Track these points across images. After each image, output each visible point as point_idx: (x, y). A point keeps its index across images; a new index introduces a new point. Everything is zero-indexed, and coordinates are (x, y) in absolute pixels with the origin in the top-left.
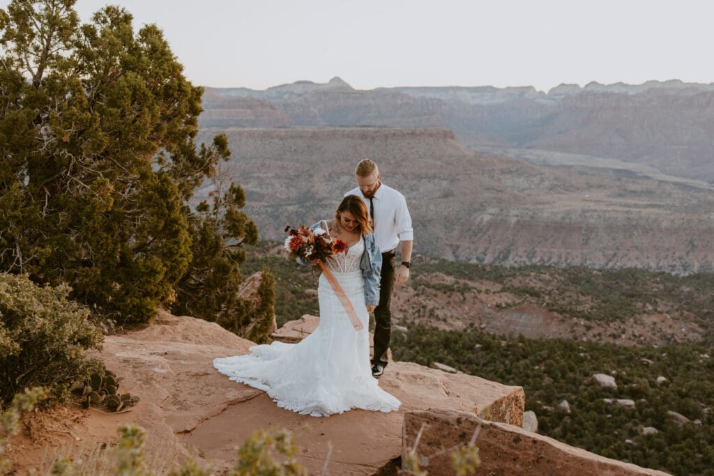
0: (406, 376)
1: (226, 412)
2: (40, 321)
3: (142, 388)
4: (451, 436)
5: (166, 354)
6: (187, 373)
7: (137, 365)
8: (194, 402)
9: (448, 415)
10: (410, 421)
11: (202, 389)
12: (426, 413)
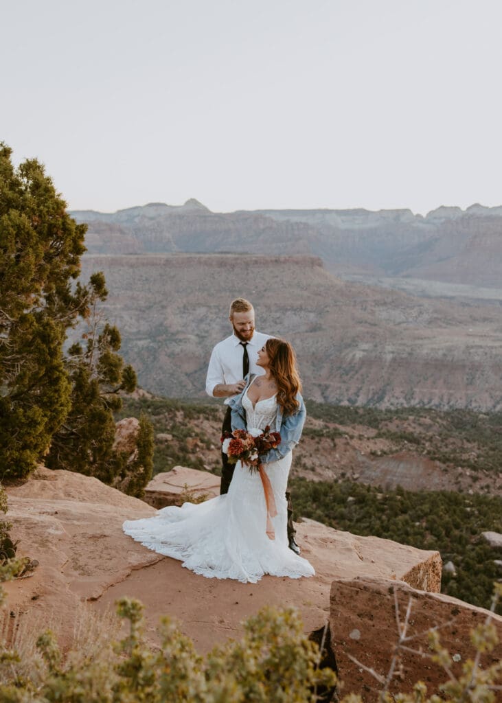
0: (315, 539)
1: (131, 578)
3: (39, 551)
4: (383, 607)
5: (56, 513)
6: (84, 535)
7: (30, 526)
8: (96, 567)
9: (379, 584)
10: (338, 590)
11: (102, 552)
12: (355, 582)
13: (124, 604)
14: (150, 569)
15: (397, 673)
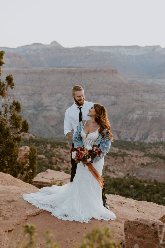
0: (116, 202)
1: (27, 221)
4: (150, 233)
6: (4, 201)
8: (10, 216)
9: (148, 222)
10: (128, 225)
11: (13, 209)
12: (136, 221)
13: (27, 227)
14: (37, 216)
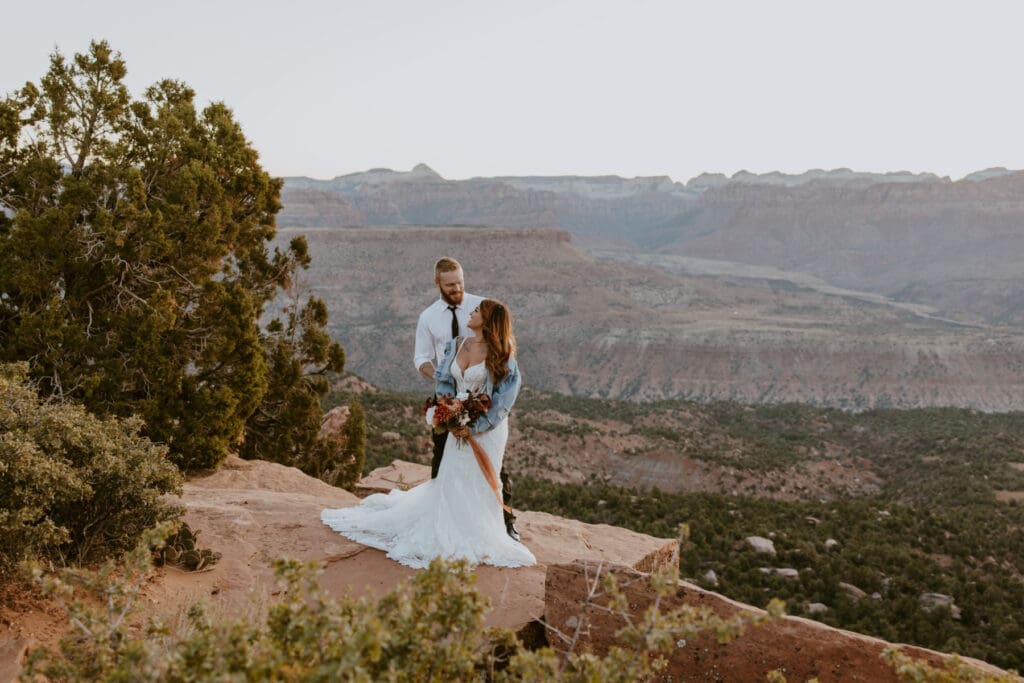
0: (538, 527)
1: (328, 570)
2: (112, 460)
3: (222, 543)
5: (246, 503)
6: (276, 525)
7: (213, 516)
10: (554, 574)
11: (295, 543)
12: (573, 566)
13: (282, 563)
14: (349, 561)
15: (585, 633)
